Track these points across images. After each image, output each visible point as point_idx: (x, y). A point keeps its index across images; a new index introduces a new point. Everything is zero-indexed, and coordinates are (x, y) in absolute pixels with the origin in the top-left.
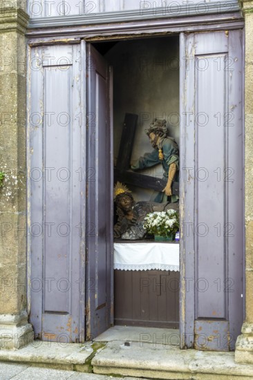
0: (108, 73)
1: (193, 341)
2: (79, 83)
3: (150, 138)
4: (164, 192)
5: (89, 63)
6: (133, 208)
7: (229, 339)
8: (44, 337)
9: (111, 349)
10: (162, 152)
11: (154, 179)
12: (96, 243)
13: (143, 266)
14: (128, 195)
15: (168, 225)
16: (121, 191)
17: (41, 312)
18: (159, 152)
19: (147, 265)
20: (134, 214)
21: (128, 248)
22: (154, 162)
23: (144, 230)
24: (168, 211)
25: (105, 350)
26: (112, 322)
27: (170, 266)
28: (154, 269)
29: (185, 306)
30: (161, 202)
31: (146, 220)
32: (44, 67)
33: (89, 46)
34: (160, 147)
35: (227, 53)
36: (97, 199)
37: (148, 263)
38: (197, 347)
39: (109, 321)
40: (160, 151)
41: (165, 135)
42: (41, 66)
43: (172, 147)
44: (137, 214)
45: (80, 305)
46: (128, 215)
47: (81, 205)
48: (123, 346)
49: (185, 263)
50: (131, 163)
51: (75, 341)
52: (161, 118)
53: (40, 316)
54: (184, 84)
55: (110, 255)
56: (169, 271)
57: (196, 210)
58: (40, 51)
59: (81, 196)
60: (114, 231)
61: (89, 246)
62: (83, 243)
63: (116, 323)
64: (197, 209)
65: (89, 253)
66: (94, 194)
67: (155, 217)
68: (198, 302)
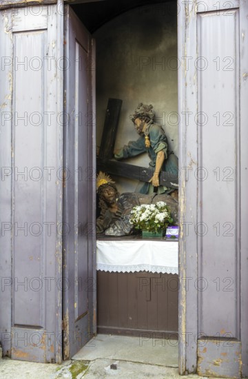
0: (90, 46)
1: (195, 365)
2: (55, 50)
3: (135, 124)
4: (151, 183)
5: (68, 28)
6: (117, 199)
7: (241, 363)
8: (14, 355)
9: (95, 373)
10: (149, 139)
11: (140, 169)
12: (76, 242)
13: (131, 267)
14: (112, 185)
15: (158, 220)
16: (104, 181)
17: (9, 326)
18: (145, 140)
19: (135, 266)
20: (119, 206)
21: (113, 246)
22: (139, 150)
23: (131, 225)
24: (158, 203)
25: (86, 376)
26: (95, 331)
27: (161, 267)
28: (143, 270)
29: (186, 322)
30: (147, 193)
31: (133, 214)
32: (13, 33)
33: (68, 8)
34: (146, 133)
35: (237, 8)
36: (77, 190)
37: (136, 264)
38: (200, 373)
39: (91, 329)
40: (146, 137)
41: (151, 121)
42: (10, 32)
43: (160, 134)
44: (122, 207)
45: (56, 318)
46: (112, 207)
47: (57, 198)
48: (108, 369)
49: (186, 269)
50: (115, 151)
51: (50, 361)
52: (147, 103)
53: (9, 330)
54: (184, 48)
55: (91, 254)
56: (161, 273)
57: (200, 204)
58: (10, 15)
59: (57, 186)
60: (96, 225)
61: (67, 246)
62: (60, 244)
63: (99, 331)
64: (201, 202)
65: (67, 255)
66: (73, 185)
67: (143, 210)
68: (202, 318)
